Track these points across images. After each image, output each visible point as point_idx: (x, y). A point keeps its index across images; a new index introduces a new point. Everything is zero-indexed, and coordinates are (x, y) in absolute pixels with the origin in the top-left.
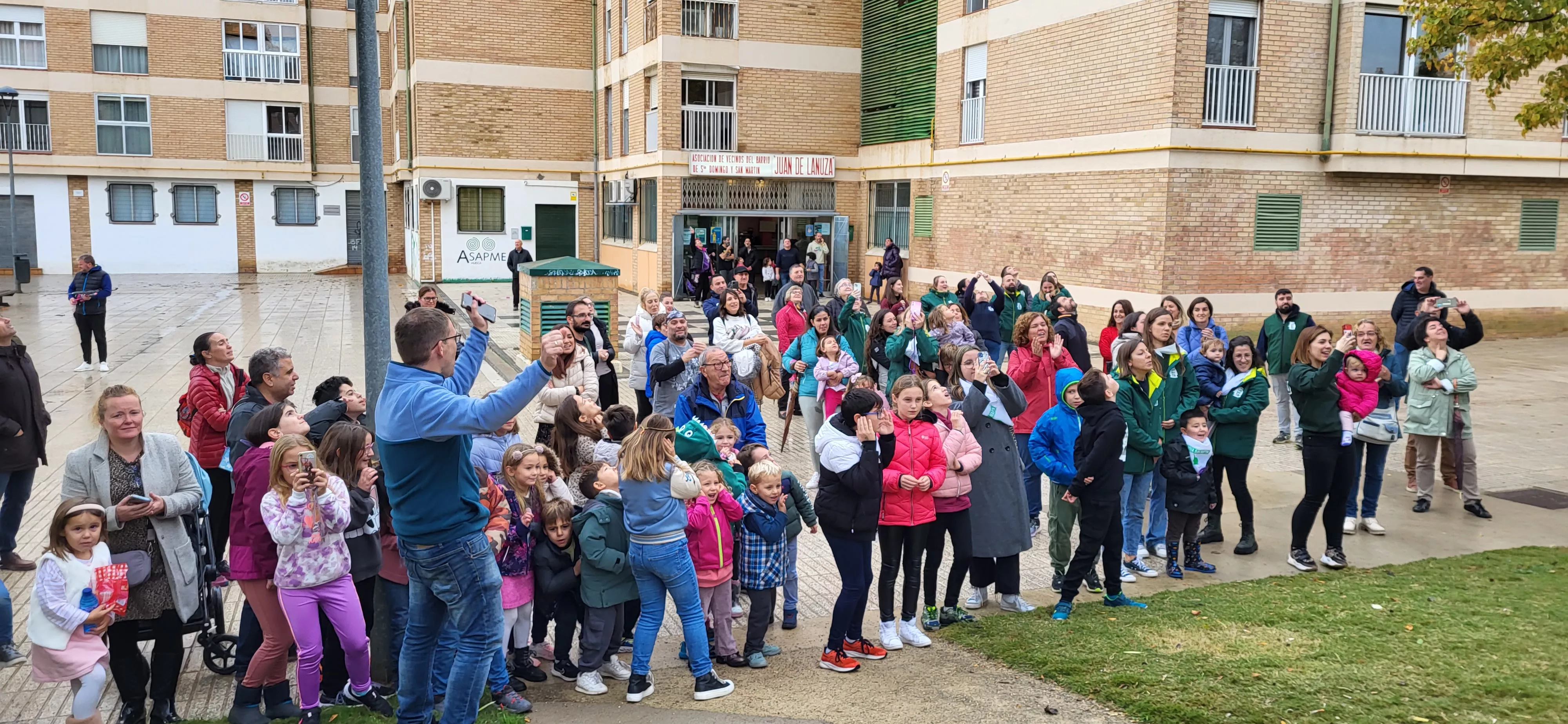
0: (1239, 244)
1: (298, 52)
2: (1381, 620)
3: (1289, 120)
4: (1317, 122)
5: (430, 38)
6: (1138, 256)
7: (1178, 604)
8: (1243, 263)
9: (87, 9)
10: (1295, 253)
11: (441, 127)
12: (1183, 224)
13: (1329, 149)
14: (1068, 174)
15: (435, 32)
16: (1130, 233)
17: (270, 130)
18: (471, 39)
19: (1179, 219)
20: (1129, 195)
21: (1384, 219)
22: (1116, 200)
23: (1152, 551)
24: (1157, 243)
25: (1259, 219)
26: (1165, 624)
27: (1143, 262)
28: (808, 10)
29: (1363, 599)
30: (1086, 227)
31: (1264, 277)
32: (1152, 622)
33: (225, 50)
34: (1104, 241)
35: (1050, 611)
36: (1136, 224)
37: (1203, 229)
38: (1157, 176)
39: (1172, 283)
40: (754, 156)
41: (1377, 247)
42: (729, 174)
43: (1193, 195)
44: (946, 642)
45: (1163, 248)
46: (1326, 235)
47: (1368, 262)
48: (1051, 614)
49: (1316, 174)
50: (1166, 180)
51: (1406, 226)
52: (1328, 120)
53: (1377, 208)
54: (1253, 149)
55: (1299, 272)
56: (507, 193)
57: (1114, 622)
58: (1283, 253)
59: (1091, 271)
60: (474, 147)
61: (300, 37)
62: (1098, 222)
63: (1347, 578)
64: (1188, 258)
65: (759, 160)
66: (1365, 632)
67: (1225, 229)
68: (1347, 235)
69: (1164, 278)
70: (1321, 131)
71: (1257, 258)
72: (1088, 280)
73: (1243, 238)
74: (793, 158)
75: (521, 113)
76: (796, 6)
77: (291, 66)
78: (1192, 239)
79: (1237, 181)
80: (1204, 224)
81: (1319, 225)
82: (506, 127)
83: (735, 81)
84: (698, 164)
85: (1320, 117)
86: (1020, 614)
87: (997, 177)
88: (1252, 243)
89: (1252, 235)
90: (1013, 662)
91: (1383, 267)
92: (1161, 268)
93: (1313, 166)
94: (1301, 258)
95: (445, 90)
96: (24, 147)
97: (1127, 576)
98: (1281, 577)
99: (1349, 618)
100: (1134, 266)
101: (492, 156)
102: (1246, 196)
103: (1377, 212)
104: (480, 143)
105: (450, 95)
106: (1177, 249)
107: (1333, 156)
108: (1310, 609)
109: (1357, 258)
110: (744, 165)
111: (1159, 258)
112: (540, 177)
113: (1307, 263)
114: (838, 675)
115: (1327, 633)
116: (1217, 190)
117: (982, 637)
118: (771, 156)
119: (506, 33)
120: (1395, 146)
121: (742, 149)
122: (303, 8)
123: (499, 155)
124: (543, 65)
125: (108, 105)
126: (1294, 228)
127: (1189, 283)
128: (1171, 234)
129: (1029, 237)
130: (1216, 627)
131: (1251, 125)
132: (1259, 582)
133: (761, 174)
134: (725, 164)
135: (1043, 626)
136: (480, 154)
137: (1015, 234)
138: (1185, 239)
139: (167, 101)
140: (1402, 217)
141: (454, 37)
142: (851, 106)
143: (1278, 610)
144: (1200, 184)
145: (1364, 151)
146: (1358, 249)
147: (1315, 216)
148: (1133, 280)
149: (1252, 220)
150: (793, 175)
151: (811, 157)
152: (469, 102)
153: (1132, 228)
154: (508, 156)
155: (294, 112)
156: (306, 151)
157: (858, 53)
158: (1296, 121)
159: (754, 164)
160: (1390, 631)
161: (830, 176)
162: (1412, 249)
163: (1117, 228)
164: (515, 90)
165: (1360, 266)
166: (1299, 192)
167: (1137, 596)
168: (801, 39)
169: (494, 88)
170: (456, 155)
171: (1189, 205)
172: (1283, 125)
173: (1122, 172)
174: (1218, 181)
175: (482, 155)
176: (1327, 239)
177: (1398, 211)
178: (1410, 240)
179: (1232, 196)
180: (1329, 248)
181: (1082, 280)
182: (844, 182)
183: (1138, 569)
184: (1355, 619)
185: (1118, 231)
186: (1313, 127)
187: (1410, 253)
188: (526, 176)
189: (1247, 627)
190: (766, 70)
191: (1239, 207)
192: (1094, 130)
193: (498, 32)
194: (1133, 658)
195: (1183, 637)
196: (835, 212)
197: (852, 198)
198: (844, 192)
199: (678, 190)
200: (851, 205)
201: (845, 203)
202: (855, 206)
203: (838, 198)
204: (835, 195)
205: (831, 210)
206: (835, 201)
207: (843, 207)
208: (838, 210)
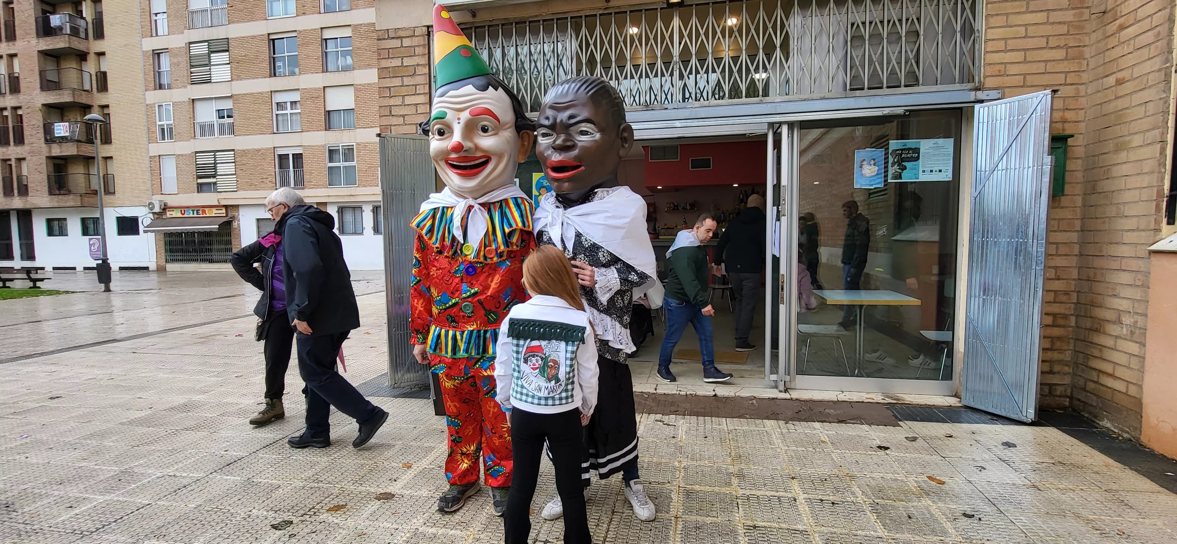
9: (323, 86)
125: (332, 153)
139: (365, 146)
196: (977, 89)
197: (1064, 29)
198: (1024, 9)
199: (420, 68)
200: (1060, 54)
201: (1025, 50)
202: (1080, 57)
203: (993, 34)
204: (980, 24)
205: (957, 86)
206: (982, 47)
207: (1013, 69)
208: (989, 82)
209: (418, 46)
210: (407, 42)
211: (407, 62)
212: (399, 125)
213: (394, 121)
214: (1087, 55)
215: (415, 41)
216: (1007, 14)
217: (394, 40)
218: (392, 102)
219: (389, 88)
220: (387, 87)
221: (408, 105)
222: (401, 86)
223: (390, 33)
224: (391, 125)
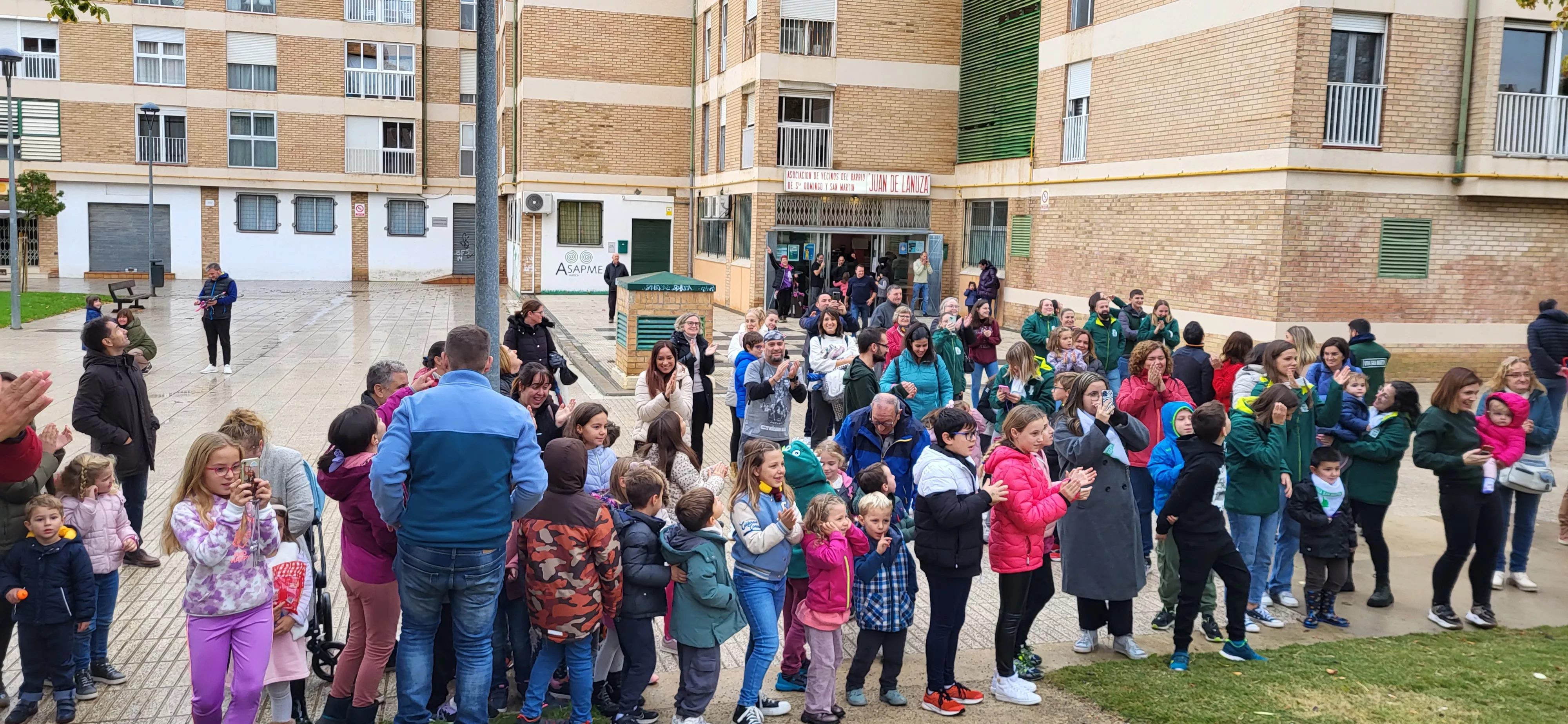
0: (1361, 271)
1: (413, 71)
2: (1547, 692)
3: (1418, 141)
4: (1449, 143)
5: (537, 57)
6: (1250, 281)
7: (1310, 660)
8: (1365, 290)
9: (224, 30)
10: (1423, 281)
11: (544, 142)
12: (1300, 248)
13: (1463, 172)
14: (1176, 195)
15: (542, 51)
16: (1242, 256)
17: (385, 145)
18: (576, 57)
19: (1296, 243)
20: (1242, 217)
21: (1524, 247)
22: (1227, 222)
23: (1276, 599)
24: (1271, 268)
25: (1384, 244)
26: (1297, 683)
27: (1256, 287)
28: (907, 28)
29: (1522, 666)
30: (1194, 249)
31: (1389, 306)
32: (1282, 680)
33: (347, 69)
34: (1214, 264)
35: (1167, 661)
36: (1248, 247)
37: (1323, 254)
38: (1272, 197)
39: (1288, 310)
40: (849, 173)
41: (1515, 276)
42: (824, 191)
43: (1312, 218)
44: (1055, 689)
45: (1278, 274)
46: (1458, 263)
47: (1505, 292)
48: (1168, 664)
49: (1448, 198)
50: (1283, 202)
51: (1549, 254)
52: (1461, 140)
53: (1515, 235)
54: (1379, 170)
55: (1428, 301)
56: (605, 208)
57: (1239, 677)
58: (1411, 281)
59: (1199, 296)
60: (575, 163)
61: (416, 56)
62: (1208, 245)
63: (1499, 640)
64: (1305, 284)
65: (854, 178)
66: (1530, 705)
67: (1347, 255)
68: (1482, 263)
69: (1279, 305)
70: (1454, 152)
71: (1382, 286)
72: (1196, 305)
73: (1366, 264)
74: (888, 175)
75: (621, 129)
76: (895, 24)
77: (406, 84)
78: (1311, 264)
79: (1361, 204)
80: (1324, 249)
81: (1451, 252)
82: (607, 143)
83: (831, 98)
84: (794, 181)
85: (1452, 138)
86: (1135, 662)
87: (1099, 197)
88: (1376, 270)
89: (1376, 261)
90: (1131, 716)
91: (1521, 297)
92: (1276, 294)
93: (1444, 189)
94: (1430, 287)
95: (550, 107)
96: (163, 159)
97: (1251, 626)
98: (1423, 635)
99: (1510, 687)
100: (1246, 291)
101: (592, 171)
102: (1370, 220)
103: (1515, 239)
104: (581, 159)
105: (554, 112)
106: (1293, 274)
107: (1467, 179)
108: (1462, 674)
109: (1493, 287)
110: (839, 182)
111: (1274, 284)
112: (638, 192)
113: (1437, 292)
114: (942, 718)
115: (1485, 704)
116: (1338, 214)
117: (1095, 685)
118: (866, 173)
119: (609, 51)
120: (1537, 169)
121: (837, 166)
122: (420, 28)
123: (599, 171)
124: (643, 83)
125: (240, 121)
126: (1423, 253)
127: (1306, 310)
128: (1287, 259)
129: (1133, 259)
130: (1356, 690)
131: (1376, 146)
132: (1398, 639)
133: (856, 192)
134: (819, 180)
135: (1159, 678)
136: (581, 169)
137: (1117, 255)
138: (1303, 264)
139: (292, 117)
140: (1544, 245)
141: (560, 56)
142: (948, 124)
143: (1425, 674)
144: (1319, 206)
145: (1502, 173)
146: (1493, 278)
147: (1446, 242)
148: (1244, 306)
149: (1376, 245)
150: (888, 192)
151: (906, 174)
152: (572, 119)
153: (1244, 251)
154: (607, 171)
155: (408, 127)
156: (417, 165)
157: (957, 69)
158: (1427, 141)
159: (849, 181)
160: (1559, 705)
161: (925, 194)
162: (1555, 279)
163: (1228, 251)
164: (616, 107)
165: (1497, 296)
166: (1429, 217)
167: (1262, 648)
168: (900, 57)
169: (596, 105)
170: (558, 170)
171: (1307, 228)
172: (1412, 146)
173: (1234, 193)
174: (1340, 203)
175: (583, 170)
176: (1459, 267)
177: (1539, 238)
178: (1552, 269)
179: (1355, 219)
180: (1461, 277)
181: (1190, 304)
182: (939, 200)
183: (1262, 618)
184: (1517, 690)
185: (1229, 255)
186: (1445, 148)
187: (1552, 283)
188: (624, 190)
189: (1391, 692)
190: (863, 87)
191: (1362, 231)
192: (1203, 150)
193: (602, 51)
194: (1265, 720)
195: (1319, 699)
196: (929, 231)
197: (947, 217)
198: (939, 211)
199: (772, 207)
200: (946, 223)
201: (939, 221)
202: (950, 224)
203: (933, 216)
204: (930, 213)
205: (925, 228)
206: (930, 219)
207: (937, 225)
208: (932, 228)
209: (772, 199)
210: (768, 197)
214: (952, 224)
215: (771, 197)
216: (936, 212)
217: (763, 196)
222: (765, 212)
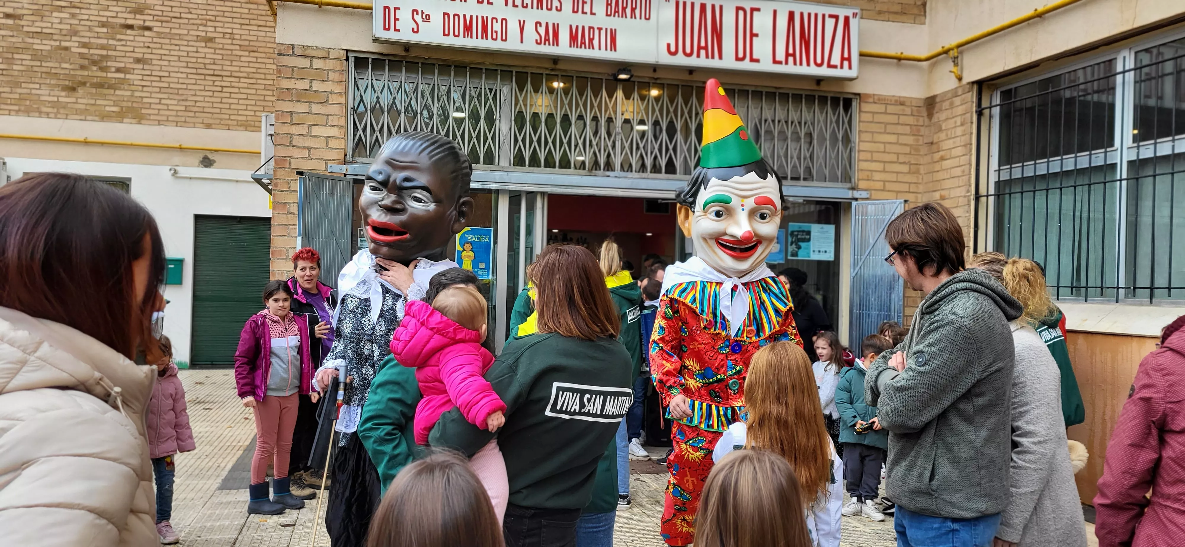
42: (513, 45)
56: (137, 192)
60: (64, 98)
65: (615, 7)
74: (727, 7)
75: (170, 36)
82: (138, 61)
101: (104, 117)
104: (81, 91)
110: (566, 18)
112: (207, 162)
123: (120, 116)
133: (622, 55)
136: (78, 112)
150: (727, 60)
151: (783, 7)
154: (140, 118)
161: (844, 73)
170: (28, 112)
175: (84, 114)
182: (880, 100)
188: (177, 158)
196: (853, 189)
197: (907, 150)
198: (883, 130)
199: (334, 96)
200: (905, 168)
201: (884, 162)
202: (917, 172)
203: (864, 146)
204: (855, 137)
205: (840, 185)
206: (856, 155)
207: (877, 176)
208: (862, 184)
209: (333, 71)
210: (318, 64)
211: (316, 86)
212: (302, 158)
213: (296, 153)
214: (922, 172)
215: (330, 65)
216: (873, 133)
217: (300, 59)
218: (294, 130)
219: (291, 113)
220: (288, 112)
221: (316, 136)
222: (308, 113)
223: (295, 49)
224: (290, 157)
